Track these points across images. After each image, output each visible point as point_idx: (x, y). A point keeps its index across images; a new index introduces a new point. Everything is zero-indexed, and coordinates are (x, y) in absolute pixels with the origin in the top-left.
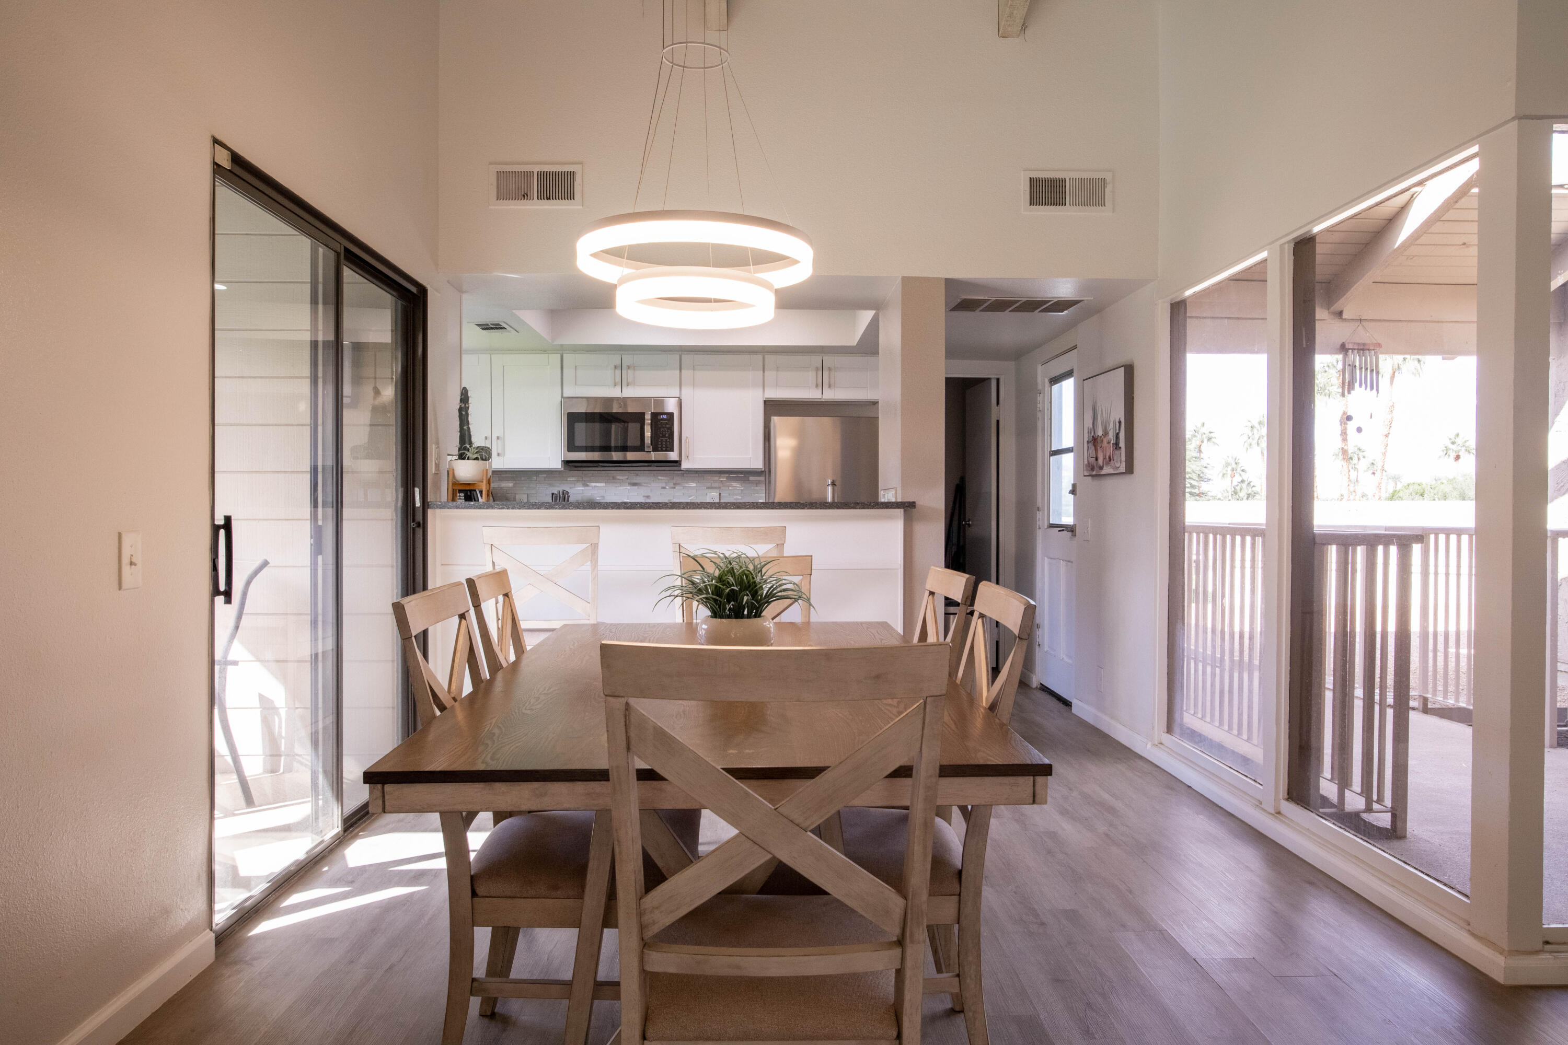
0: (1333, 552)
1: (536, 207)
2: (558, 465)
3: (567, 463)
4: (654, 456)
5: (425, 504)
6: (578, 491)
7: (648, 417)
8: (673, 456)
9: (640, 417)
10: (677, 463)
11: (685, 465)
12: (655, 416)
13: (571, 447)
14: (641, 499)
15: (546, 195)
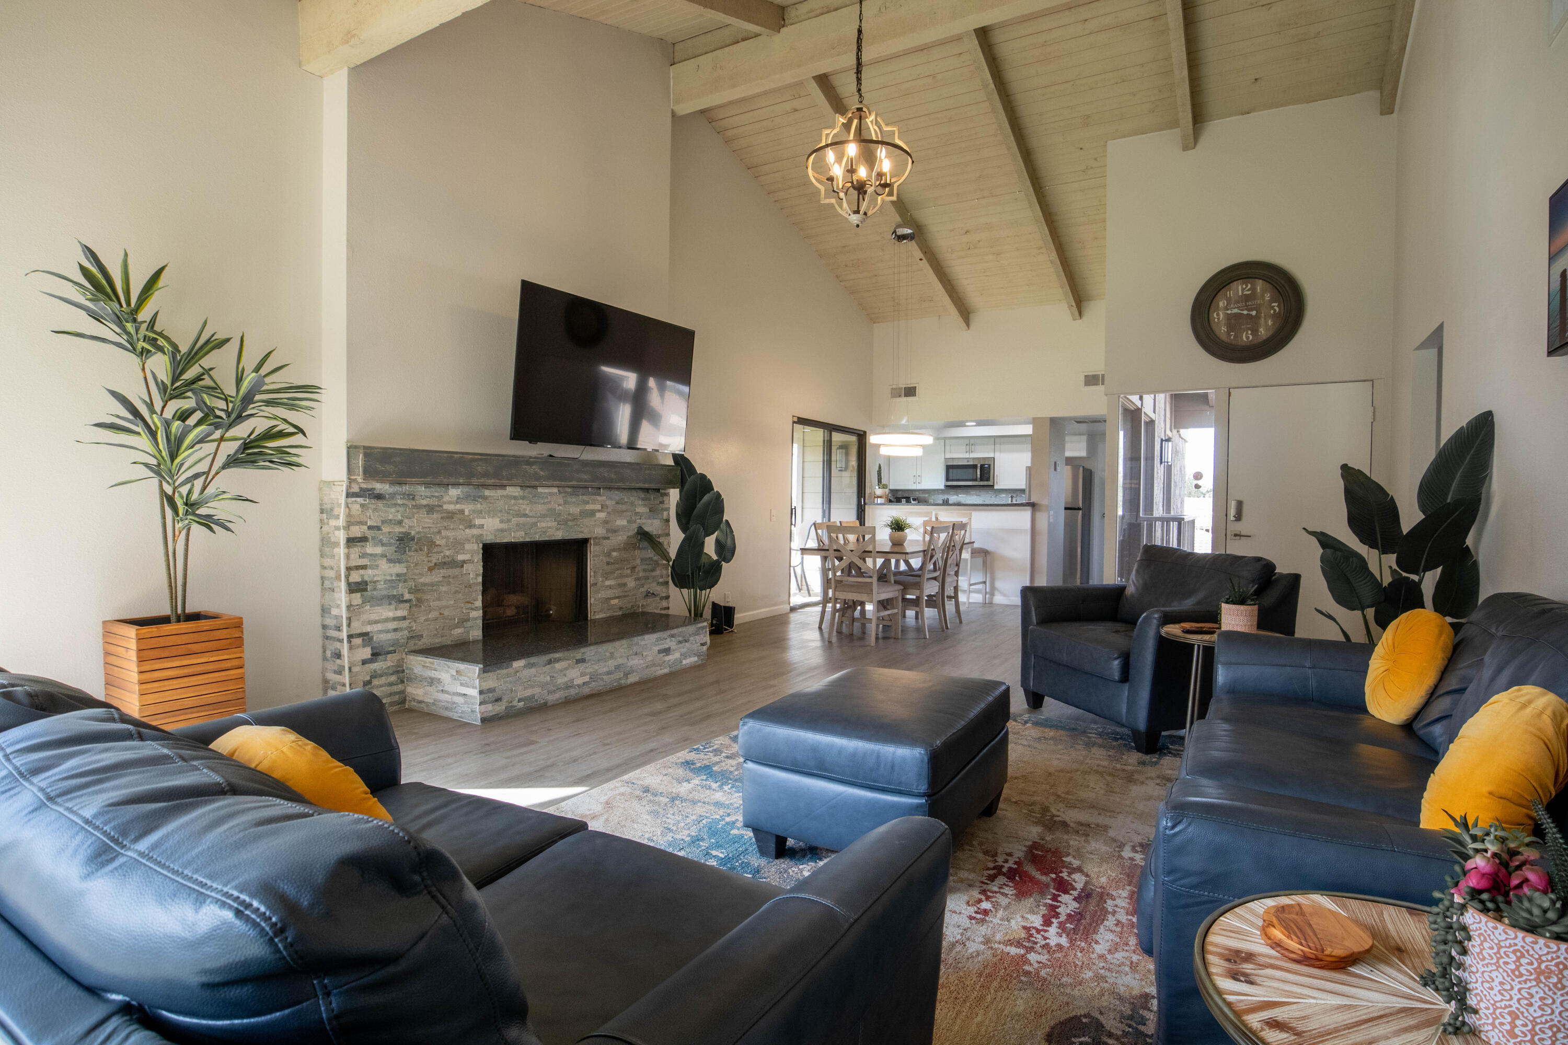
0: (1158, 524)
1: (904, 400)
2: (942, 487)
3: (947, 486)
4: (982, 483)
5: (865, 504)
6: (953, 498)
7: (979, 465)
8: (990, 483)
9: (975, 467)
10: (993, 486)
11: (995, 487)
12: (982, 466)
13: (947, 479)
14: (981, 503)
15: (907, 395)
